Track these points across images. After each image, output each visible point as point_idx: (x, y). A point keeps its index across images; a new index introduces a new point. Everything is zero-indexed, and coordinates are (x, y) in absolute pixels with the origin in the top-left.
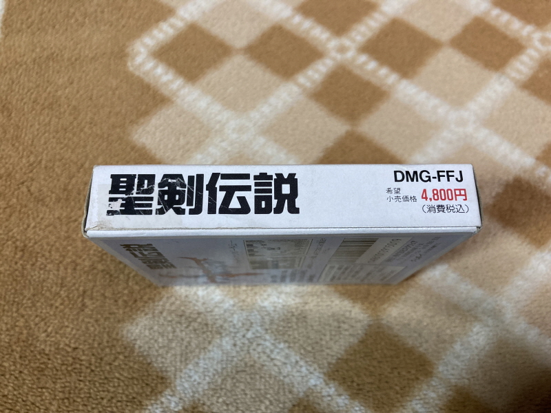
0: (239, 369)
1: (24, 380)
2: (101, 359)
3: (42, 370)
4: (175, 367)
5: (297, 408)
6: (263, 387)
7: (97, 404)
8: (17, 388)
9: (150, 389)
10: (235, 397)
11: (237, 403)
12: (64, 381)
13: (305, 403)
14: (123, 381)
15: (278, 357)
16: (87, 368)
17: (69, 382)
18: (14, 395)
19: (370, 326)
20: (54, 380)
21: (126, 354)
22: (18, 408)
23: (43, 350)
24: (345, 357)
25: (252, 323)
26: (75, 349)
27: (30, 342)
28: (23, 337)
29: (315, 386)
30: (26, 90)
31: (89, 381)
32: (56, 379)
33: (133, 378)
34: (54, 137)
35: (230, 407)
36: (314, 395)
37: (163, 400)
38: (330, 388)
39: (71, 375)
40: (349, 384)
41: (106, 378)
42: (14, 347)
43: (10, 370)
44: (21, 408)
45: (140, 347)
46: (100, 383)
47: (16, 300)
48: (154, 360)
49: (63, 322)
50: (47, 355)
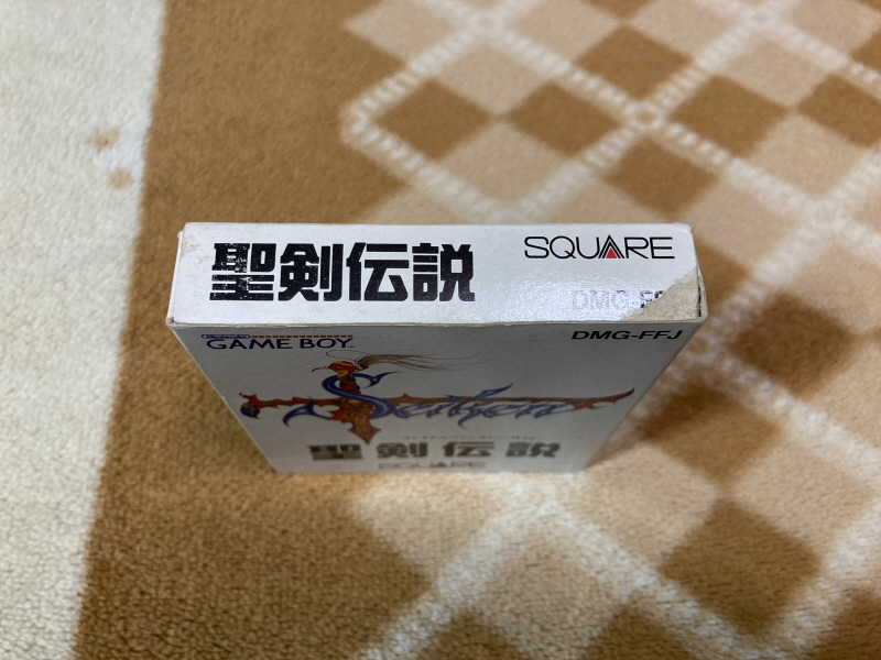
0: (530, 562)
1: (211, 576)
2: (325, 548)
3: (238, 563)
4: (434, 559)
5: (621, 620)
6: (567, 589)
7: (323, 613)
8: (199, 588)
9: (399, 593)
10: (527, 604)
11: (531, 613)
12: (270, 577)
13: (632, 613)
14: (359, 581)
15: (586, 545)
16: (304, 560)
17: (279, 581)
18: (196, 599)
19: (719, 501)
20: (257, 577)
21: (361, 541)
22: (202, 618)
23: (238, 535)
24: (687, 545)
25: (543, 496)
26: (284, 532)
27: (217, 522)
28: (206, 514)
29: (645, 587)
31: (309, 579)
32: (260, 576)
33: (372, 576)
35: (521, 618)
36: (644, 601)
37: (420, 607)
38: (668, 590)
39: (280, 571)
40: (696, 584)
41: (332, 575)
42: (194, 529)
43: (190, 563)
44: (208, 619)
45: (380, 530)
46: (325, 583)
47: (194, 460)
48: (402, 549)
50: (243, 541)
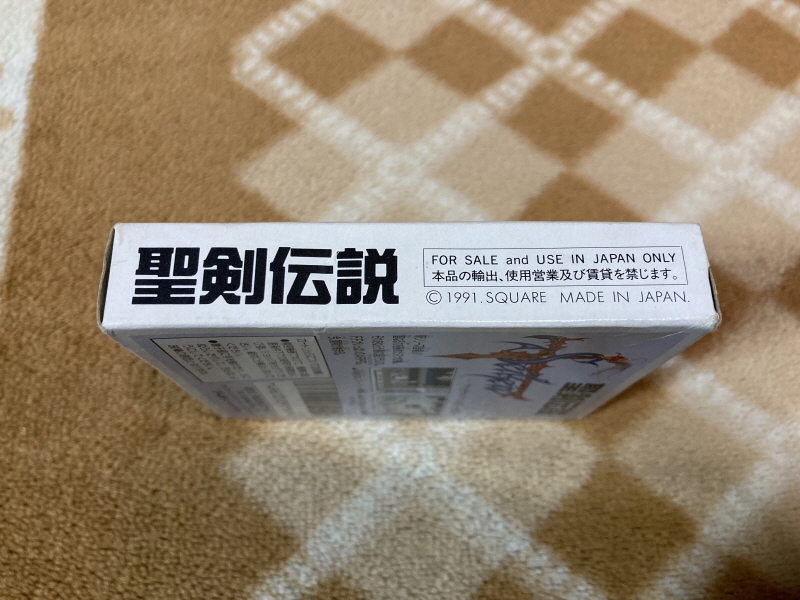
0: (401, 525)
1: (79, 536)
2: (195, 508)
3: (107, 522)
4: (304, 520)
5: (490, 586)
6: (437, 553)
7: (189, 575)
8: (67, 549)
9: (268, 554)
10: (395, 568)
11: (399, 577)
12: (139, 538)
13: (502, 579)
14: (227, 541)
15: (460, 508)
16: (173, 520)
17: (147, 541)
18: (64, 559)
19: (598, 463)
20: (124, 538)
21: (232, 501)
22: (69, 579)
23: (109, 494)
24: (562, 510)
25: (420, 456)
26: (155, 491)
27: (87, 481)
28: (77, 472)
29: (518, 552)
30: (81, 108)
31: (177, 540)
32: (128, 536)
33: (241, 537)
34: (123, 177)
35: (389, 582)
36: (516, 566)
37: (288, 569)
38: (540, 555)
39: (149, 531)
40: (569, 549)
41: (202, 536)
42: (64, 487)
43: (57, 522)
44: (74, 579)
45: (252, 490)
46: (193, 544)
47: (68, 416)
48: (273, 509)
49: (136, 452)
50: (112, 499)
